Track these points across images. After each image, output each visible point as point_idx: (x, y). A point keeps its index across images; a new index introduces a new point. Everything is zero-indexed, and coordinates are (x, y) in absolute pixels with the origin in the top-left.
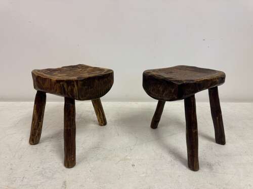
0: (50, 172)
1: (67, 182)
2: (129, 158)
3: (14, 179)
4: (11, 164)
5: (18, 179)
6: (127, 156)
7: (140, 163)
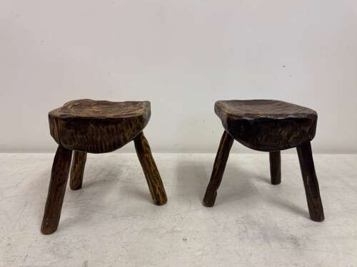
0: (65, 249)
1: (88, 263)
2: (179, 229)
3: (13, 258)
4: (9, 238)
5: (18, 258)
6: (175, 227)
7: (194, 236)
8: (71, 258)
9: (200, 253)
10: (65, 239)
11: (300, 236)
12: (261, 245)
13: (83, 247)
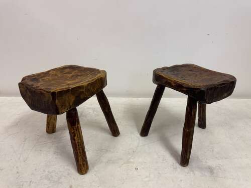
0: (56, 176)
4: (17, 167)
5: (25, 183)
6: (130, 158)
7: (142, 166)
8: (61, 183)
9: (147, 179)
10: (55, 168)
11: (214, 166)
12: (188, 173)
13: (68, 175)
